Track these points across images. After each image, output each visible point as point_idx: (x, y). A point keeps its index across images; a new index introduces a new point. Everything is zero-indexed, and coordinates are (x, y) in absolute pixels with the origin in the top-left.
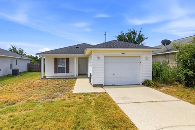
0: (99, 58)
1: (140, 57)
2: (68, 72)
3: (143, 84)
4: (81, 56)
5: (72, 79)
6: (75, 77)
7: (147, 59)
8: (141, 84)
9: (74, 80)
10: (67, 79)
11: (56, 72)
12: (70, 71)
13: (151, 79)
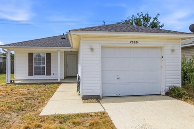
0: (92, 50)
1: (161, 48)
2: (49, 73)
3: (167, 94)
4: (67, 49)
5: (54, 83)
6: (59, 81)
7: (173, 51)
8: (164, 93)
9: (55, 85)
10: (45, 84)
11: (30, 74)
12: (52, 72)
13: (179, 85)
